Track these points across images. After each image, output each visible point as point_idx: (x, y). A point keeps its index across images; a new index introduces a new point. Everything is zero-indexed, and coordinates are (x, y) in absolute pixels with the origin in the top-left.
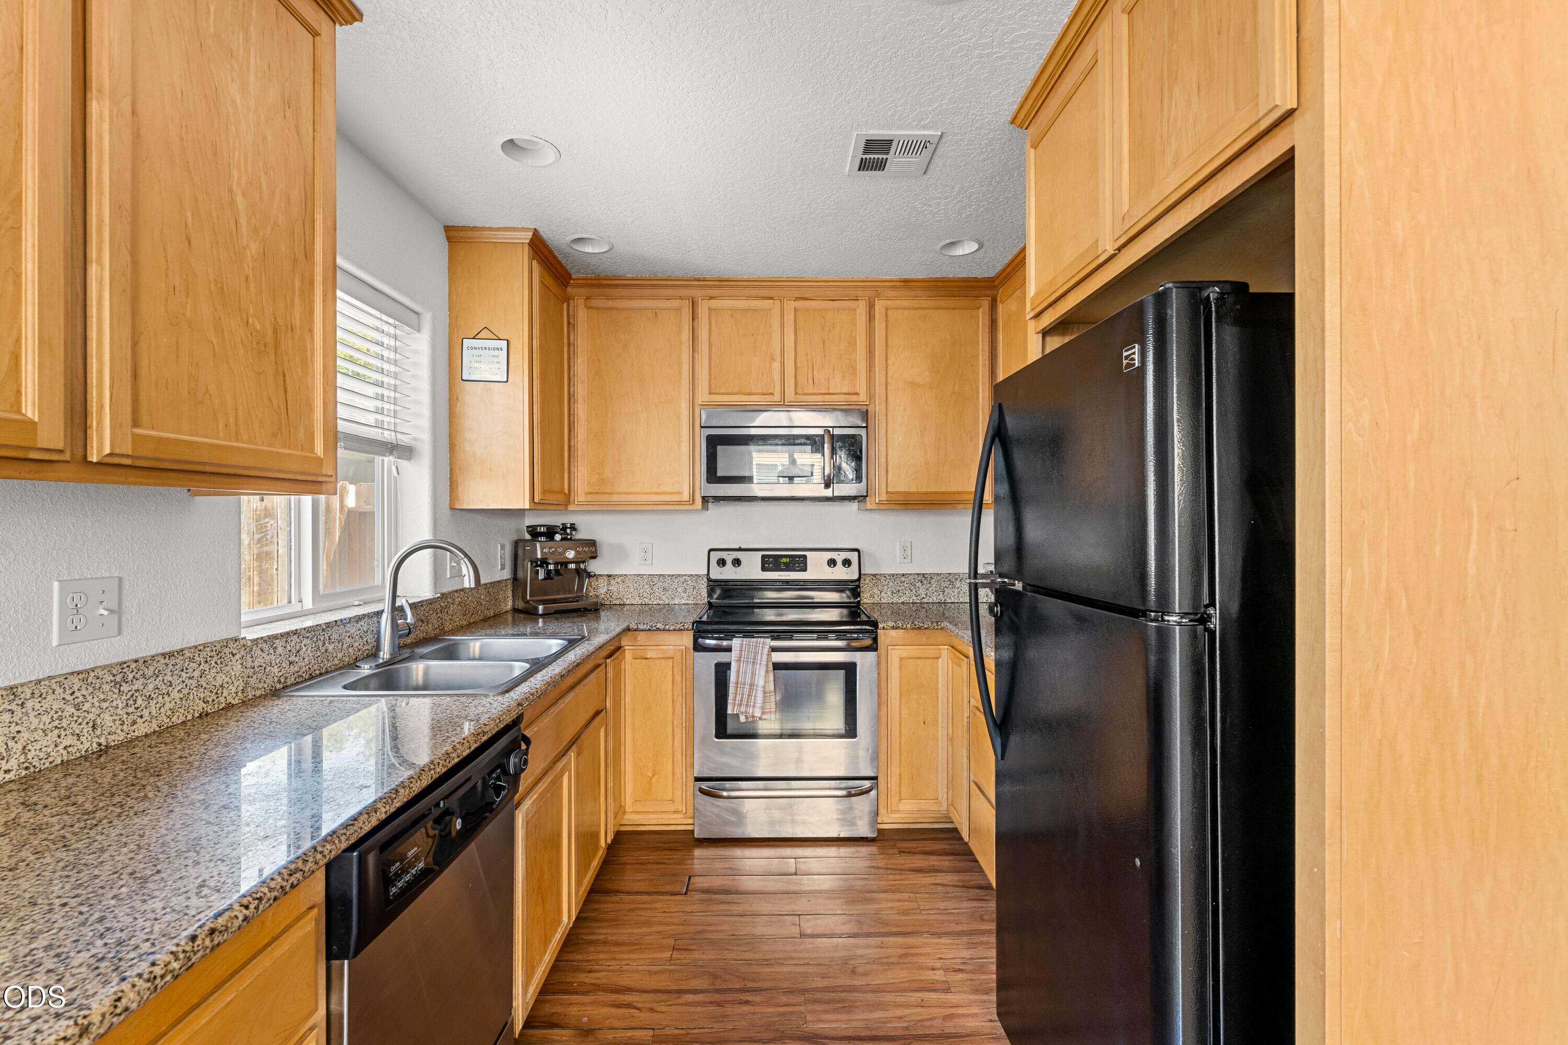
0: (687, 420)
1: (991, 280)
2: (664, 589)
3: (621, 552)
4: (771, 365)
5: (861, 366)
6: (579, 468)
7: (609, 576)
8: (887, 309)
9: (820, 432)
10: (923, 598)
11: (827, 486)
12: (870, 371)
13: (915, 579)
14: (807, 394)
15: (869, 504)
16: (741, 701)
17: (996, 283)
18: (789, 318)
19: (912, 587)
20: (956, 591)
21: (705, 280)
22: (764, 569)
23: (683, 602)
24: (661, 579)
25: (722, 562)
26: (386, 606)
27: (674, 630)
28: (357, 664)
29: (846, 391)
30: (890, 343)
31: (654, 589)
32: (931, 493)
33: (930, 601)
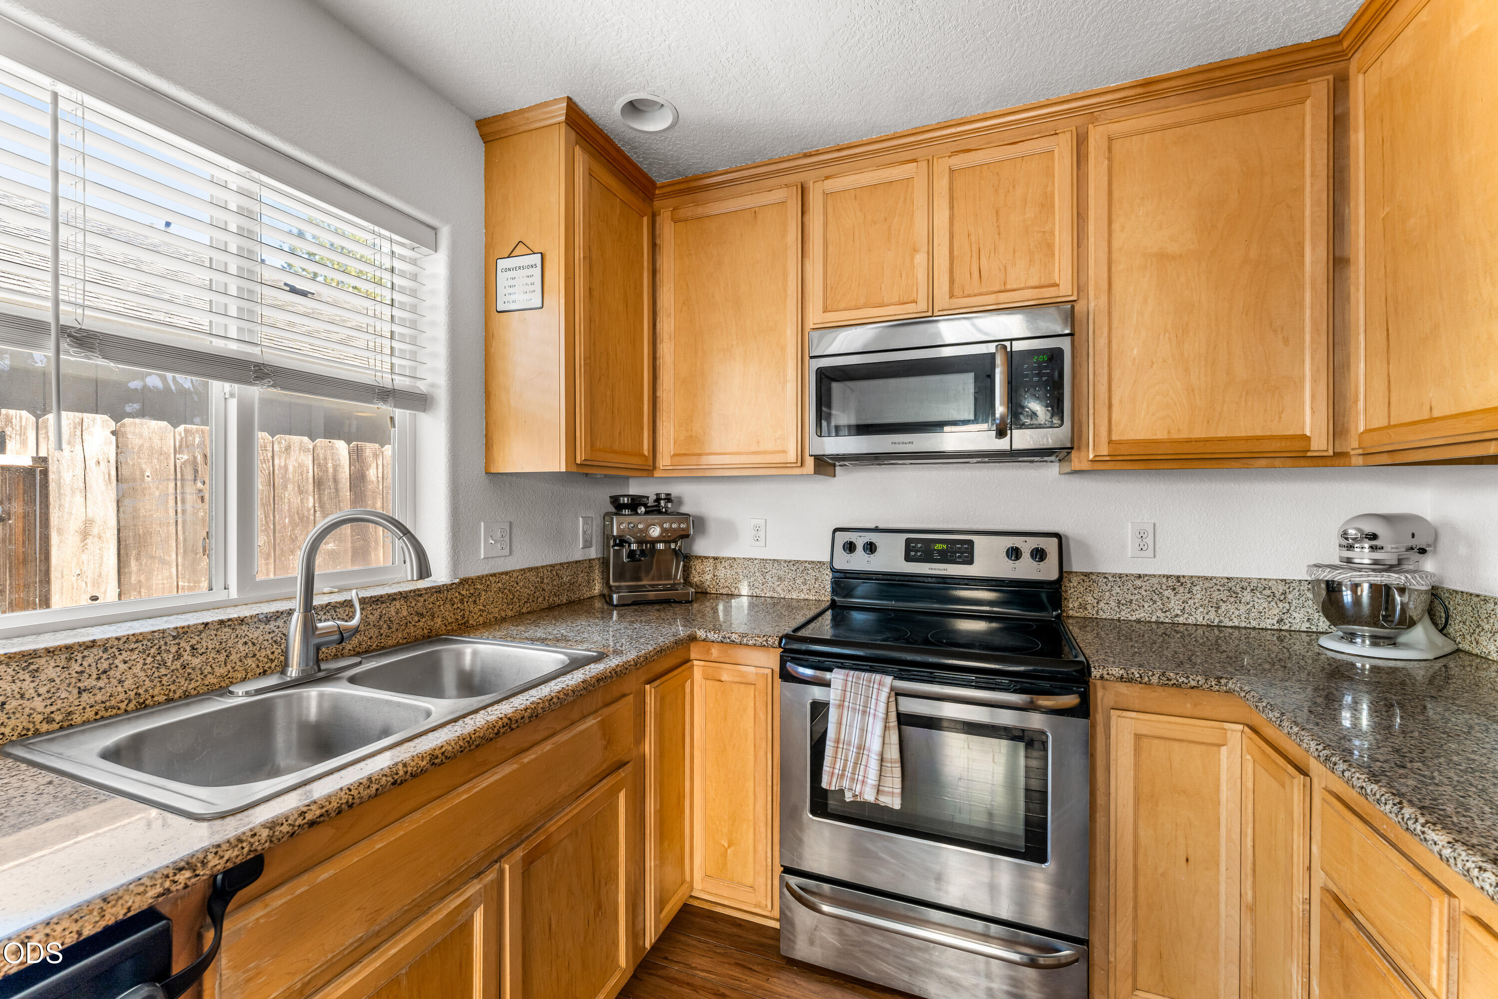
0: (794, 351)
1: (1336, 40)
2: (779, 578)
3: (730, 530)
4: (912, 259)
5: (1063, 239)
6: (665, 423)
7: (715, 559)
8: (1110, 140)
9: (991, 348)
10: (1177, 616)
11: (1001, 433)
12: (1078, 247)
13: (1161, 584)
14: (969, 296)
15: (1078, 461)
16: (844, 770)
17: (1345, 44)
18: (942, 184)
19: (1156, 597)
20: (1243, 608)
21: (818, 153)
22: (908, 558)
23: (802, 596)
24: (776, 565)
25: (850, 547)
26: (297, 604)
27: (755, 645)
28: (231, 689)
29: (1036, 283)
30: (1116, 194)
31: (767, 577)
32: (1197, 441)
33: (1190, 621)
